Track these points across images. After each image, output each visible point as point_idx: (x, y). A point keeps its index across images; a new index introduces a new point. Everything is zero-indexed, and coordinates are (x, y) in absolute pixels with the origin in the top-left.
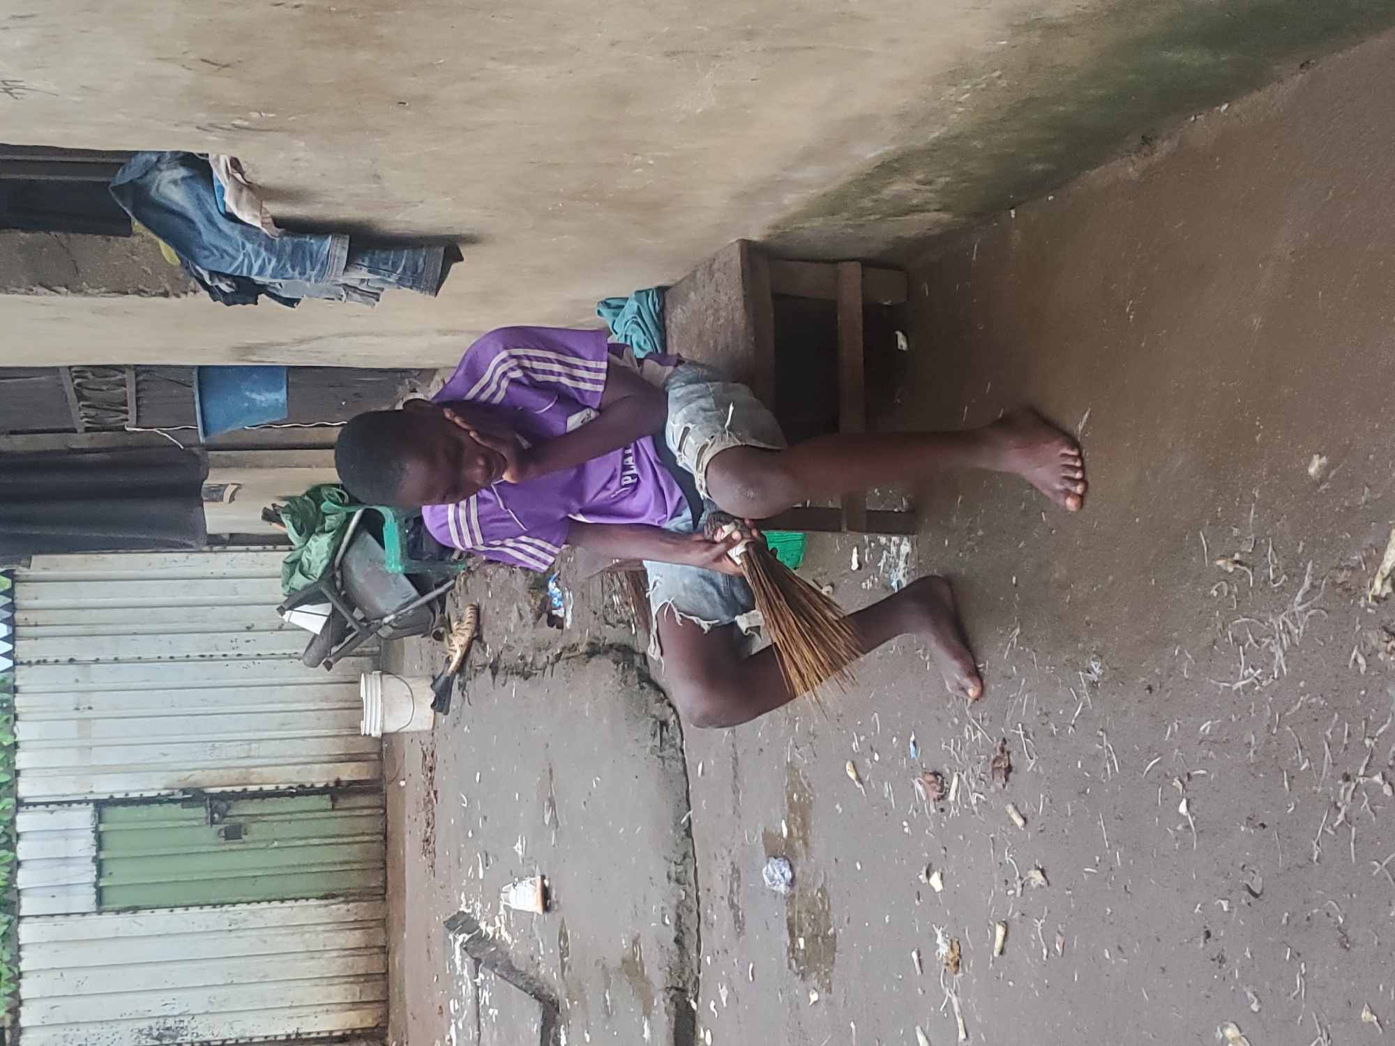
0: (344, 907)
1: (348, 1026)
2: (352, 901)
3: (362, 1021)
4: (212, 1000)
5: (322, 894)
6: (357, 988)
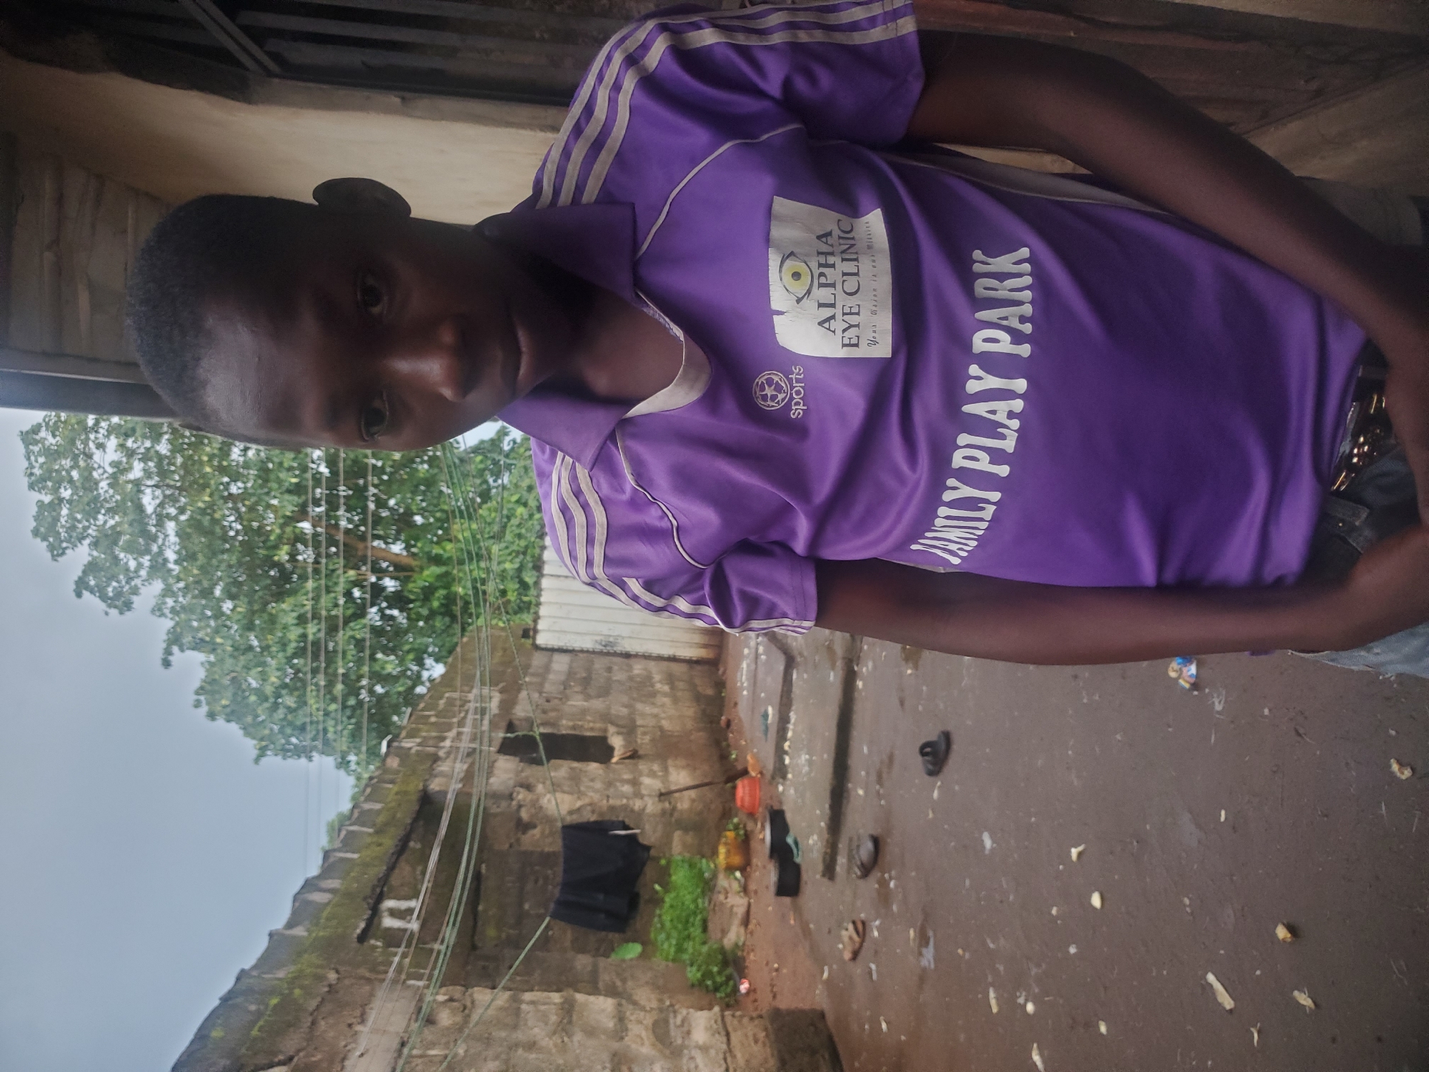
1: (699, 656)
3: (707, 655)
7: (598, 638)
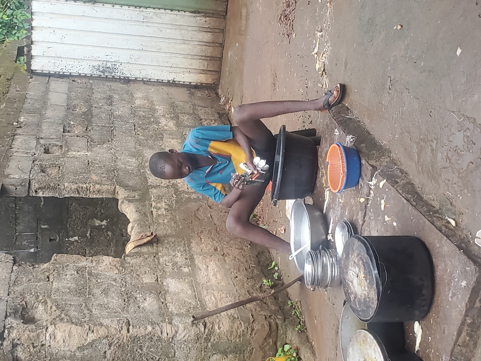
0: (204, 19)
1: (199, 81)
2: (209, 17)
3: (206, 80)
4: (132, 57)
5: (193, 10)
6: (206, 63)
7: (96, 64)
